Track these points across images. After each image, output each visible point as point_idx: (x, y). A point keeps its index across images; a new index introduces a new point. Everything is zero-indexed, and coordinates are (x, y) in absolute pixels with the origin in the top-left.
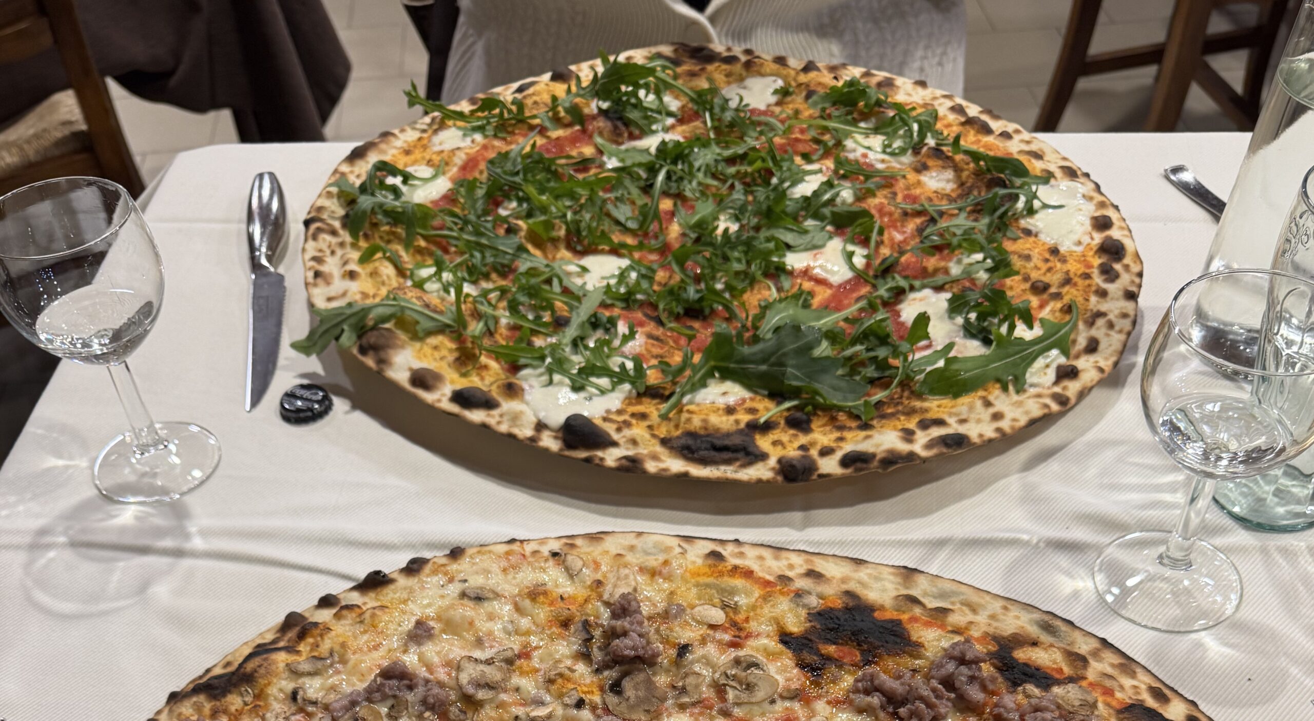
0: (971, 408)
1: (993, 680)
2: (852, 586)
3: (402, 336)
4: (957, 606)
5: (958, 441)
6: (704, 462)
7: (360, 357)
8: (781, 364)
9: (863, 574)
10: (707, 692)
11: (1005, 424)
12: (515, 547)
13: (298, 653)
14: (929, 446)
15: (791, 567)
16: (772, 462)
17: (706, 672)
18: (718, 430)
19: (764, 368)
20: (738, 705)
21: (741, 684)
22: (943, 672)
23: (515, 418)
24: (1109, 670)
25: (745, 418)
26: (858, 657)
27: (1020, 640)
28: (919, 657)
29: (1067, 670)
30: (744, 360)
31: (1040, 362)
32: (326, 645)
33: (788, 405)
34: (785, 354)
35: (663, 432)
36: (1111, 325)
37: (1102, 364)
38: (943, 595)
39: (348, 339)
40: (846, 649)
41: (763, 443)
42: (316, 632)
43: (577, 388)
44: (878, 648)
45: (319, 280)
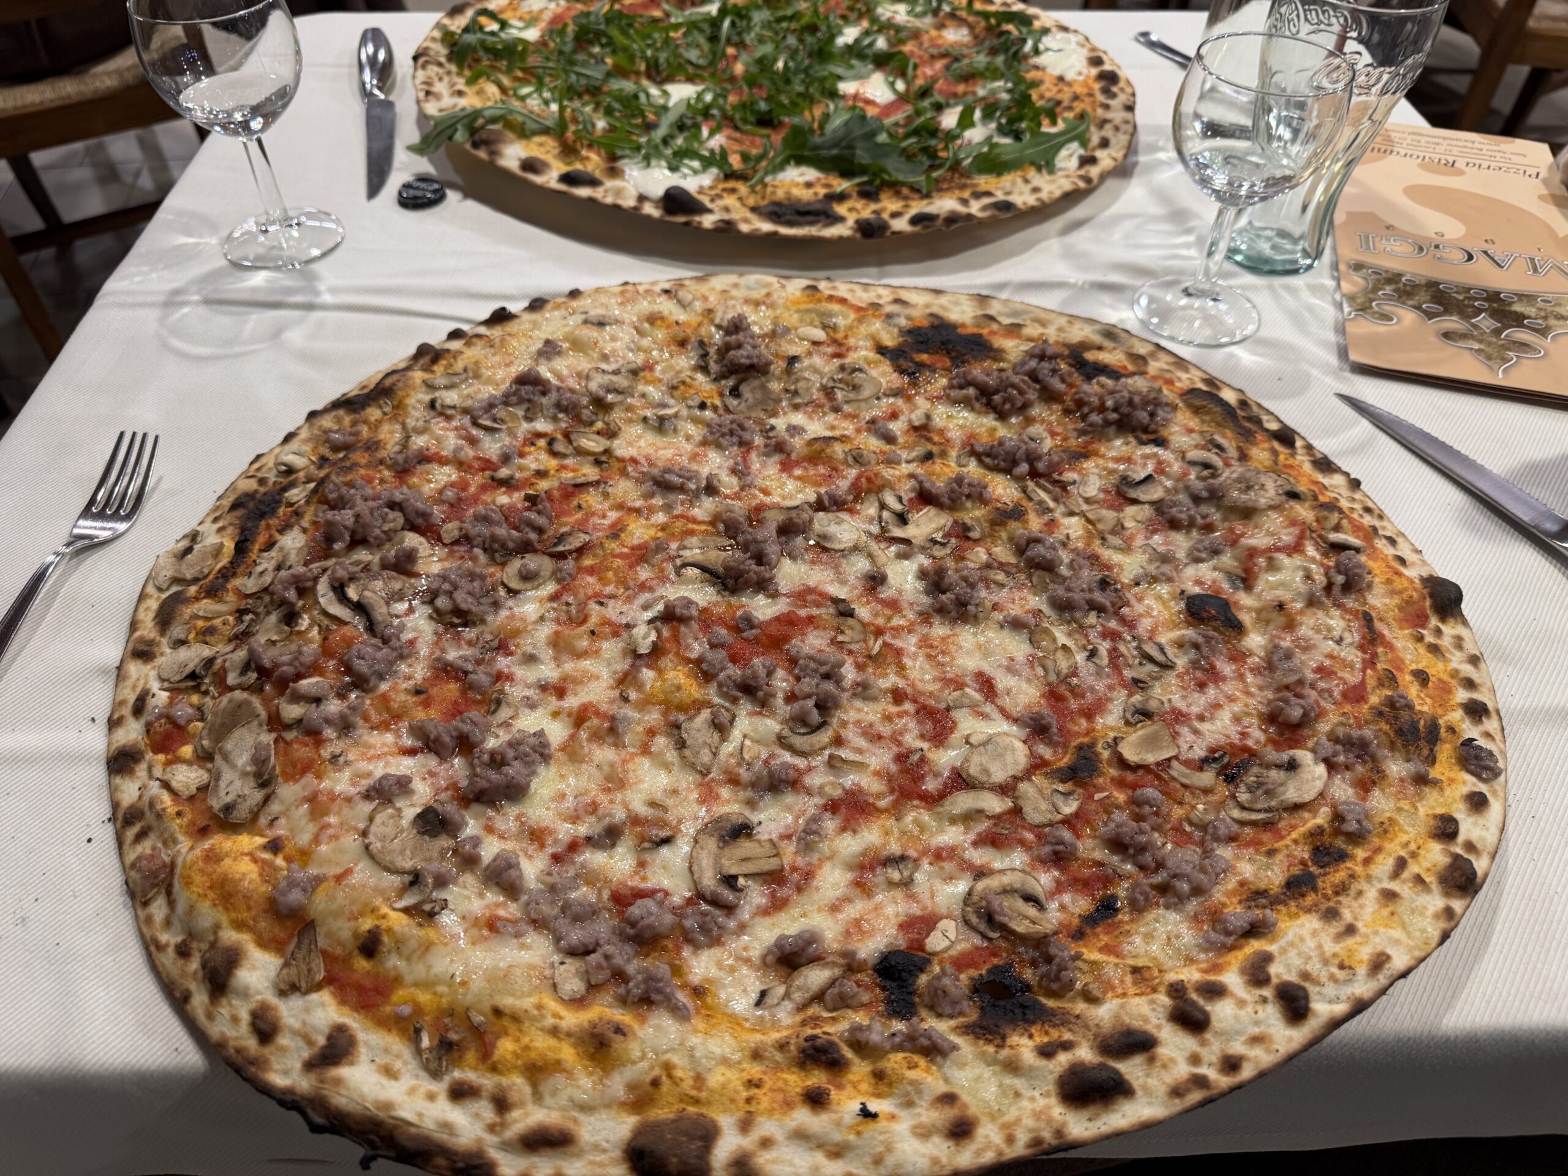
0: (1014, 183)
1: (1070, 374)
2: (935, 310)
3: (510, 135)
4: (1028, 322)
5: (1007, 206)
6: (790, 224)
7: (474, 151)
8: (851, 147)
9: (943, 300)
10: (816, 395)
11: (1044, 195)
12: (629, 288)
13: (433, 372)
14: (984, 208)
15: (879, 296)
16: (850, 222)
17: (814, 378)
18: (799, 200)
19: (835, 152)
20: (847, 402)
21: (847, 385)
22: (1027, 367)
23: (619, 192)
24: (1166, 367)
25: (822, 191)
26: (948, 363)
27: (1085, 346)
28: (1002, 360)
29: (1131, 367)
30: (816, 148)
31: (1064, 153)
32: (459, 365)
33: (857, 180)
34: (854, 139)
35: (751, 201)
36: (1117, 128)
37: (1115, 155)
38: (1015, 314)
39: (460, 136)
40: (937, 357)
41: (841, 209)
42: (447, 356)
43: (673, 169)
44: (964, 355)
45: (430, 98)
